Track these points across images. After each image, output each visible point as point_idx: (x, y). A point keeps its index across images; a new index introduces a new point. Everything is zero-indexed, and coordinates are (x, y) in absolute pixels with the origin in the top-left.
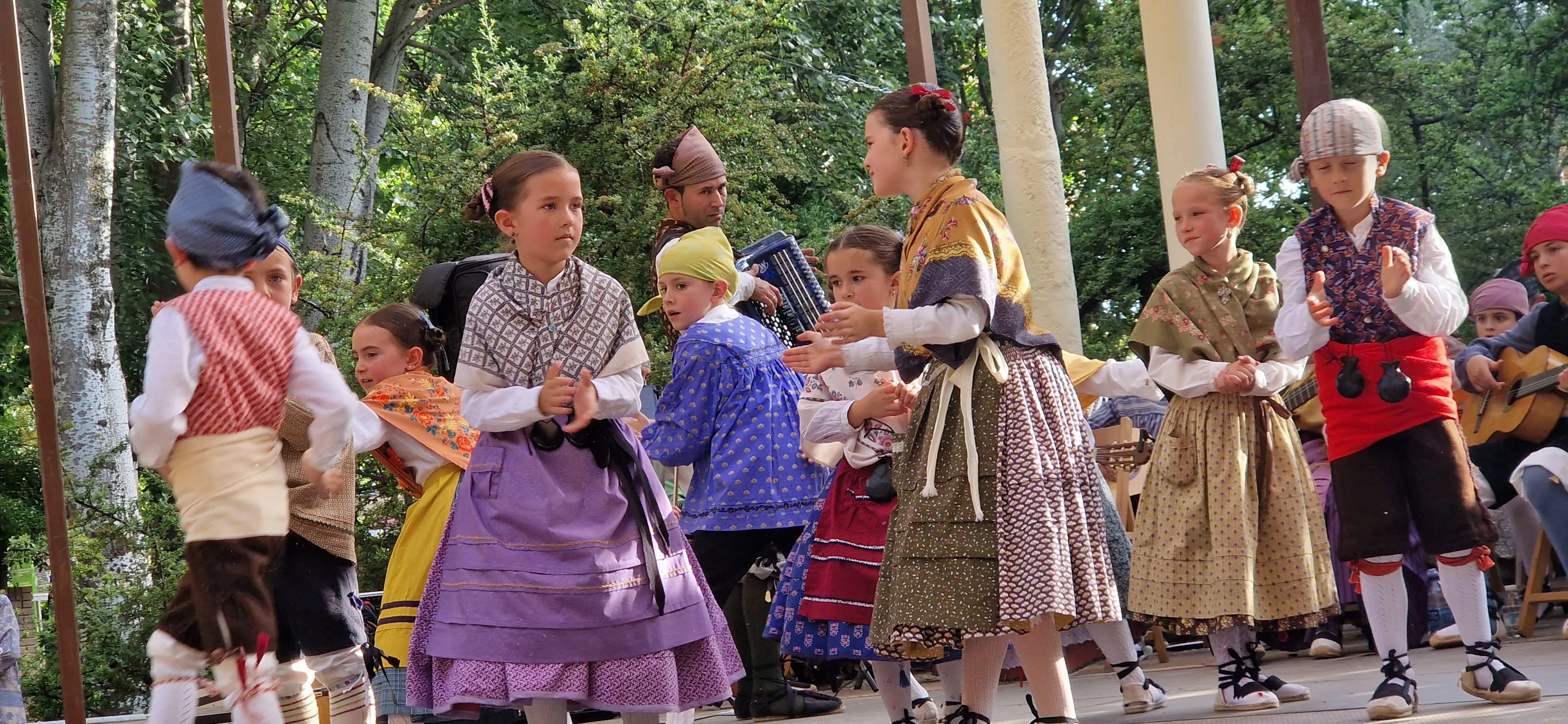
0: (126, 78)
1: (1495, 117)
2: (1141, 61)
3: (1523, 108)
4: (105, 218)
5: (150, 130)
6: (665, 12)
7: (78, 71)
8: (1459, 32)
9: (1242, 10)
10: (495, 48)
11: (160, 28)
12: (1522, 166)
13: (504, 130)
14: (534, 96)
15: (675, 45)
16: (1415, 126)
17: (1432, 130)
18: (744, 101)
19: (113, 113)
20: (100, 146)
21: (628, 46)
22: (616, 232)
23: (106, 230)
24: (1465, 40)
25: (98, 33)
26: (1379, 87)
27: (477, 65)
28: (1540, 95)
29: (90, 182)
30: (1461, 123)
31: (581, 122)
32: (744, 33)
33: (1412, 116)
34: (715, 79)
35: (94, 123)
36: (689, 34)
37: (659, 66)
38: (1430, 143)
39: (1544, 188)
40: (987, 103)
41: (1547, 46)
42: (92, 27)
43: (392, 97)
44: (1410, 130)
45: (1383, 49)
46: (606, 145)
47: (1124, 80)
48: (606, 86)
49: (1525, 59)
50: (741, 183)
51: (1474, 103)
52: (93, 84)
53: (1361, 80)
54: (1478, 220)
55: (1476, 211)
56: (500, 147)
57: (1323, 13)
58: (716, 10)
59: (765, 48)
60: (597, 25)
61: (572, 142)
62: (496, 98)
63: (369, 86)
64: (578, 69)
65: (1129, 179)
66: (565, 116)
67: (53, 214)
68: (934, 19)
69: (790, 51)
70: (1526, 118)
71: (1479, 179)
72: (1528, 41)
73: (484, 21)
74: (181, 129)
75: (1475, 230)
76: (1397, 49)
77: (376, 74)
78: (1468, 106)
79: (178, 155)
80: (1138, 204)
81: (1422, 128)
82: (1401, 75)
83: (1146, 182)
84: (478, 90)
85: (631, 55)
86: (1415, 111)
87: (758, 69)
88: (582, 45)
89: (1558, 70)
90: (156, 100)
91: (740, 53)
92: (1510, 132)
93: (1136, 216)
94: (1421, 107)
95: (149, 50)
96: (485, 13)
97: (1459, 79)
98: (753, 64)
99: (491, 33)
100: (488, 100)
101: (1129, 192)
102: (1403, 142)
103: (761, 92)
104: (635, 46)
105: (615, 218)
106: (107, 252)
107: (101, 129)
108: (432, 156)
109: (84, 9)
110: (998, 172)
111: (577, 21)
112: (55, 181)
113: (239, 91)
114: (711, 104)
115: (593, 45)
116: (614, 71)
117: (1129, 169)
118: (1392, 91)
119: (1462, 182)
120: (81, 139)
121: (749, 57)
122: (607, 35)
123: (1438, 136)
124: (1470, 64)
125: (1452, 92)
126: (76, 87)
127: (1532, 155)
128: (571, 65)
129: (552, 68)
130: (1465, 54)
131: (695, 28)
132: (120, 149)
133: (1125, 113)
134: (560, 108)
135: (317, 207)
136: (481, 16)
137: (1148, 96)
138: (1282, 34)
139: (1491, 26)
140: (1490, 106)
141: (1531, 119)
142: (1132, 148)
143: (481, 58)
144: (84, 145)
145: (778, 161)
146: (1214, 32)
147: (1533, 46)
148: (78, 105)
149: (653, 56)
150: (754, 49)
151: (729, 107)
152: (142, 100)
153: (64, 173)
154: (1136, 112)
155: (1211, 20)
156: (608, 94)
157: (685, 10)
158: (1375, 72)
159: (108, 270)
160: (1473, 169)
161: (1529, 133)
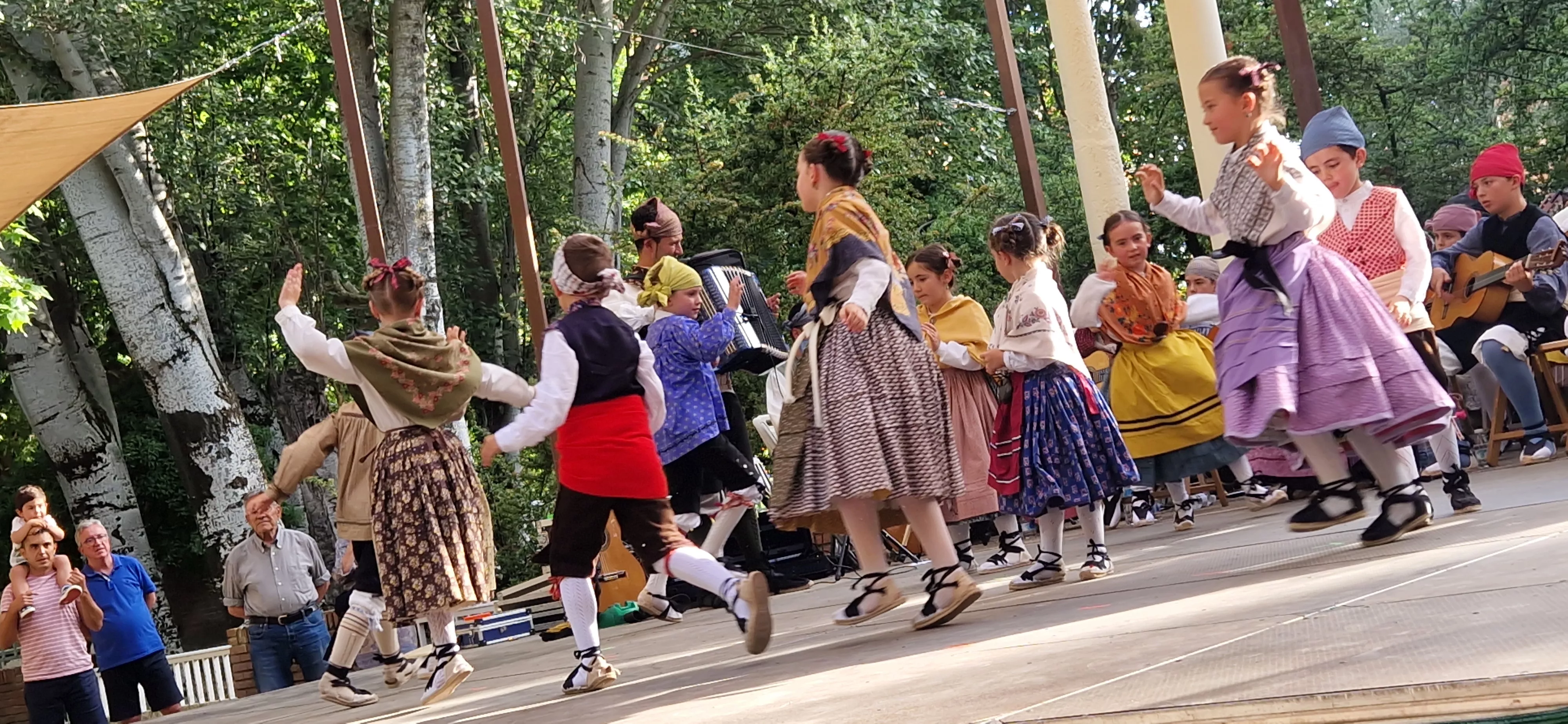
0: (436, 144)
1: (1442, 83)
2: (1173, 66)
3: (1463, 75)
4: (430, 247)
5: (456, 180)
6: (822, 63)
7: (402, 143)
8: (1411, 22)
9: (1246, 21)
10: (700, 100)
11: (457, 106)
12: (1465, 117)
13: (712, 159)
14: (731, 132)
15: (831, 87)
16: (1382, 95)
17: (1396, 98)
18: (884, 124)
19: (430, 170)
20: (423, 195)
21: (797, 90)
22: (800, 227)
23: (432, 257)
24: (1414, 28)
25: (414, 114)
26: (1353, 69)
27: (688, 114)
28: (1474, 64)
29: (416, 221)
30: (1417, 90)
31: (768, 149)
32: (880, 73)
33: (1379, 88)
34: (862, 109)
35: (417, 179)
36: (840, 78)
37: (820, 104)
38: (1395, 107)
39: (1483, 133)
40: (1061, 107)
41: (1476, 29)
42: (409, 110)
43: (629, 142)
44: (1379, 99)
45: (1354, 41)
46: (787, 165)
47: (1162, 81)
48: (783, 122)
49: (1461, 39)
50: (887, 184)
51: (1425, 75)
52: (414, 152)
53: (1339, 65)
54: (1434, 161)
55: (1432, 154)
56: (711, 172)
57: (1305, 18)
58: (858, 58)
59: (897, 83)
60: (773, 77)
61: (763, 164)
62: (705, 136)
63: (613, 136)
64: (762, 110)
65: (1171, 154)
66: (756, 146)
67: (393, 247)
68: (1017, 51)
69: (913, 85)
70: (1465, 82)
71: (1434, 130)
72: (1462, 25)
73: (690, 81)
74: (479, 179)
75: (1433, 169)
76: (1364, 39)
77: (615, 125)
78: (1420, 77)
79: (478, 196)
80: (1178, 172)
81: (1387, 96)
82: (1368, 58)
83: (1184, 155)
84: (691, 132)
85: (799, 97)
86: (1381, 84)
87: (892, 99)
88: (764, 92)
89: (1486, 44)
90: (459, 158)
91: (878, 89)
92: (1454, 93)
93: (1178, 181)
94: (1385, 80)
95: (452, 123)
96: (691, 75)
97: (1412, 58)
98: (888, 97)
99: (697, 90)
100: (699, 139)
101: (1171, 164)
102: (1374, 108)
103: (896, 117)
104: (803, 90)
105: (799, 217)
106: (434, 271)
107: (422, 183)
108: (662, 183)
109: (402, 97)
110: (1073, 158)
111: (758, 75)
112: (393, 223)
113: (520, 145)
114: (861, 128)
115: (772, 91)
116: (789, 110)
117: (1171, 147)
118: (1361, 70)
119: (1420, 134)
120: (408, 191)
121: (885, 91)
122: (781, 84)
123: (1400, 101)
124: (1420, 45)
125: (1407, 68)
126: (402, 154)
127: (1472, 109)
128: (756, 108)
129: (743, 111)
130: (1415, 38)
131: (845, 72)
132: (436, 195)
133: (1164, 105)
134: (751, 140)
135: (583, 226)
136: (688, 76)
137: (1180, 91)
138: (1277, 36)
139: (1433, 16)
140: (1437, 76)
141: (1469, 82)
142: (1173, 130)
143: (690, 108)
144: (411, 195)
145: (912, 165)
146: (1226, 40)
147: (1466, 28)
148: (404, 167)
149: (815, 96)
150: (888, 84)
151: (873, 129)
152: (449, 159)
153: (398, 217)
154: (1171, 105)
155: (1223, 31)
156: (786, 127)
157: (836, 60)
158: (1349, 59)
159: (435, 284)
160: (1428, 123)
161: (1468, 93)
